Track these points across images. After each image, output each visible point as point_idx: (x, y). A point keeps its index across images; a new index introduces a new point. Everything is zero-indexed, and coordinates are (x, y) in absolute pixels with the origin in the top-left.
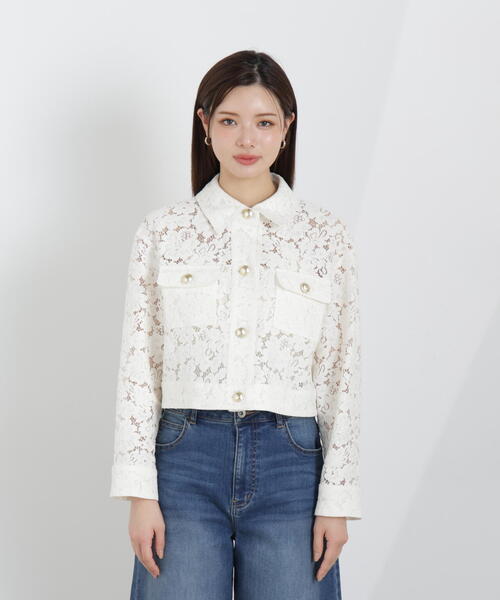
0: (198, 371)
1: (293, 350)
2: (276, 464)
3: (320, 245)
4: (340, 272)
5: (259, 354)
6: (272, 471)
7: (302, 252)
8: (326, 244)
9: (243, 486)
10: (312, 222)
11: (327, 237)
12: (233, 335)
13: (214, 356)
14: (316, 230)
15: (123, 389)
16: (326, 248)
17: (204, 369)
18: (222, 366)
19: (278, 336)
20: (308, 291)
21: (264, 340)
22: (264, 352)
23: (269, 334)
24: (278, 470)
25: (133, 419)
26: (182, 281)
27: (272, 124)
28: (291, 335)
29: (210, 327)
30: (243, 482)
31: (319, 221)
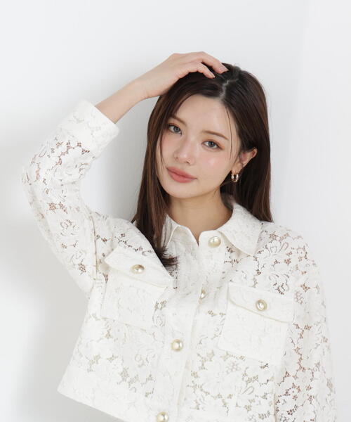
1: (245, 374)
3: (281, 260)
4: (302, 290)
7: (261, 266)
8: (287, 258)
11: (288, 251)
13: (143, 364)
14: (276, 243)
16: (288, 262)
20: (265, 308)
23: (212, 354)
27: (219, 147)
28: (242, 358)
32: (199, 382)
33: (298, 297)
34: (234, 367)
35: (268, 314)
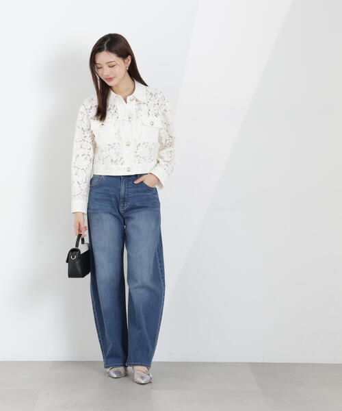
0: (112, 161)
2: (138, 192)
3: (156, 103)
5: (136, 152)
6: (136, 194)
9: (124, 200)
10: (151, 94)
12: (125, 146)
15: (74, 171)
17: (114, 160)
18: (122, 158)
19: (143, 144)
20: (153, 124)
21: (137, 147)
22: (138, 151)
23: (139, 144)
24: (138, 194)
25: (78, 182)
26: (100, 127)
29: (115, 144)
30: (124, 198)
31: (154, 93)
32: (138, 154)
35: (154, 126)
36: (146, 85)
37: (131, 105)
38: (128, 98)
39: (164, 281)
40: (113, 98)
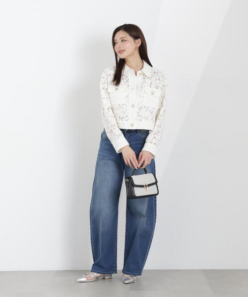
0: (120, 117)
1: (150, 111)
3: (157, 79)
7: (152, 81)
8: (159, 78)
10: (154, 72)
11: (159, 76)
12: (130, 106)
13: (125, 113)
14: (156, 74)
16: (159, 80)
17: (121, 117)
18: (127, 116)
19: (145, 107)
21: (140, 109)
23: (142, 107)
26: (115, 90)
28: (149, 107)
29: (123, 104)
32: (140, 114)
33: (161, 88)
34: (147, 110)
35: (154, 95)
36: (151, 66)
37: (140, 78)
38: (138, 72)
39: (156, 212)
40: (127, 71)
